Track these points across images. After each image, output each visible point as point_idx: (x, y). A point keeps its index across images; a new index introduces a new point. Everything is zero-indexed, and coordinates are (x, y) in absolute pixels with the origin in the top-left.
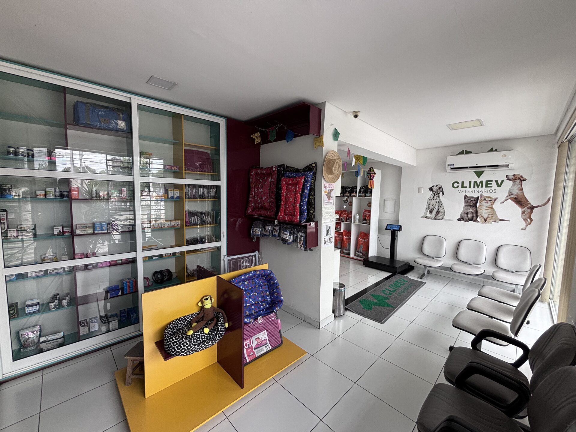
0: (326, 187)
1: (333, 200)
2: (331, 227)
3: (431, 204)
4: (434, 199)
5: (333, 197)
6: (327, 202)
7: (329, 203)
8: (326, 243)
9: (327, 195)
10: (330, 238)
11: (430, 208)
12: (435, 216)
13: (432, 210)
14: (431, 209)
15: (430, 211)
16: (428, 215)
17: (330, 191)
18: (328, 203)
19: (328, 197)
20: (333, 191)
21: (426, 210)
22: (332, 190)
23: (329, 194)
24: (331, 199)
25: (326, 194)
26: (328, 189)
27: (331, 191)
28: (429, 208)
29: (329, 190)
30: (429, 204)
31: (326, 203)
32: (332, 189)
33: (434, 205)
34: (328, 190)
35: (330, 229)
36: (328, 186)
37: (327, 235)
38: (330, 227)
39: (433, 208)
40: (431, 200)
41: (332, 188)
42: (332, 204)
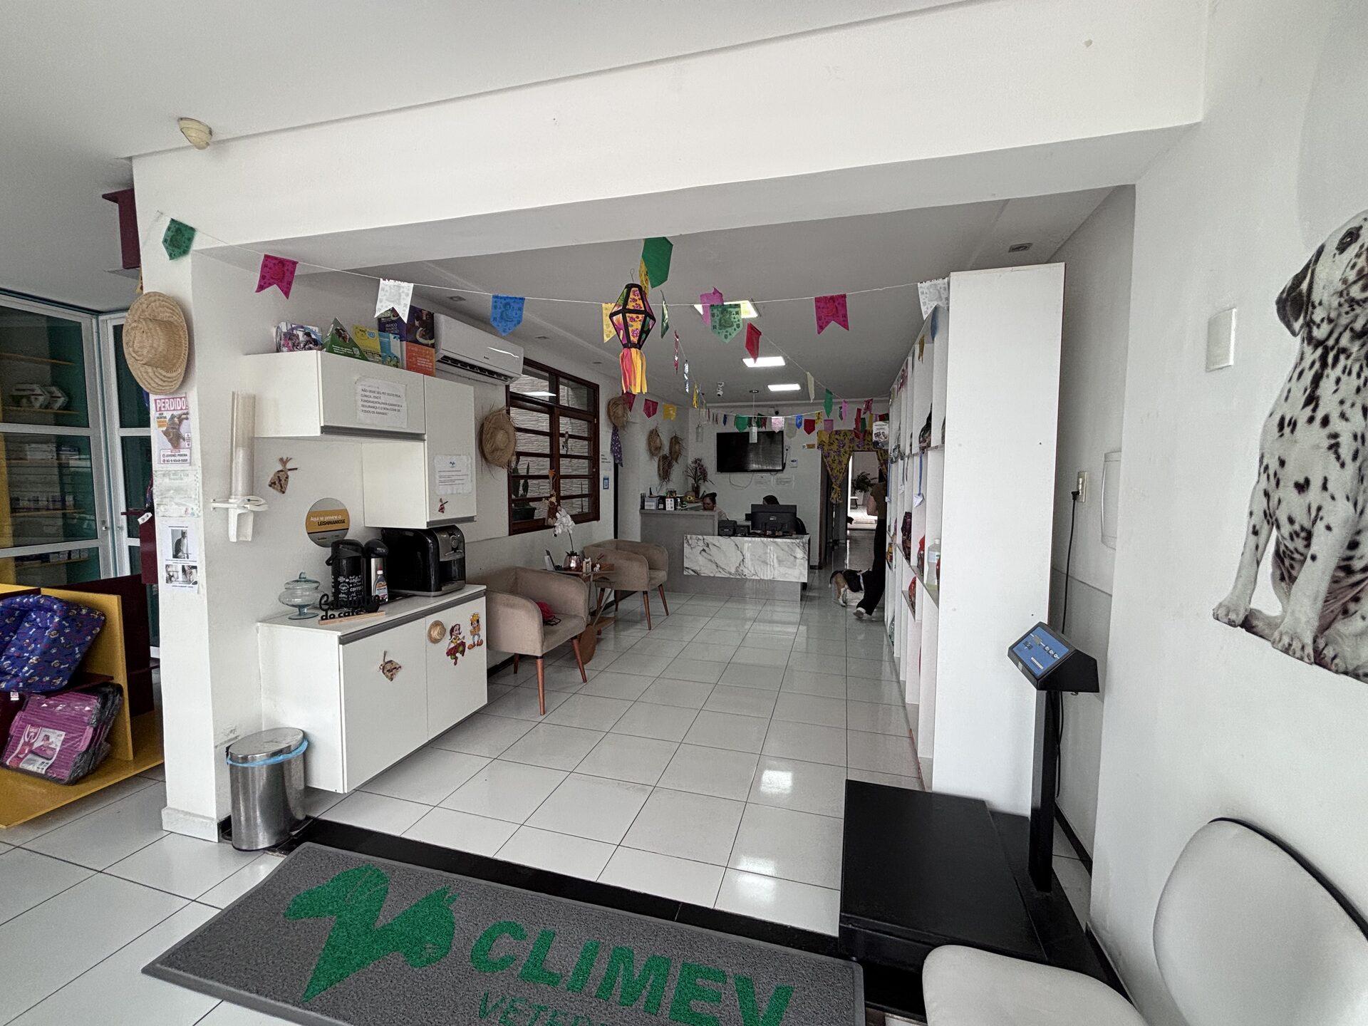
0: (160, 408)
1: (190, 449)
2: (188, 535)
3: (1292, 474)
4: (1319, 415)
5: (189, 440)
6: (171, 456)
7: (178, 458)
8: (173, 579)
9: (166, 433)
10: (186, 568)
11: (1283, 520)
12: (1324, 626)
13: (1299, 544)
14: (1286, 529)
15: (1279, 556)
16: (1266, 600)
17: (176, 419)
18: (173, 458)
19: (170, 440)
20: (187, 419)
21: (1253, 538)
22: (184, 416)
23: (173, 428)
24: (183, 444)
25: (164, 429)
26: (168, 415)
27: (181, 420)
28: (1270, 517)
29: (173, 417)
30: (1272, 473)
31: (166, 459)
32: (185, 411)
33: (1316, 484)
34: (168, 417)
35: (185, 541)
36: (167, 405)
37: (175, 556)
38: (184, 534)
39: (1302, 519)
40: (1293, 424)
41: (182, 409)
42: (187, 460)
